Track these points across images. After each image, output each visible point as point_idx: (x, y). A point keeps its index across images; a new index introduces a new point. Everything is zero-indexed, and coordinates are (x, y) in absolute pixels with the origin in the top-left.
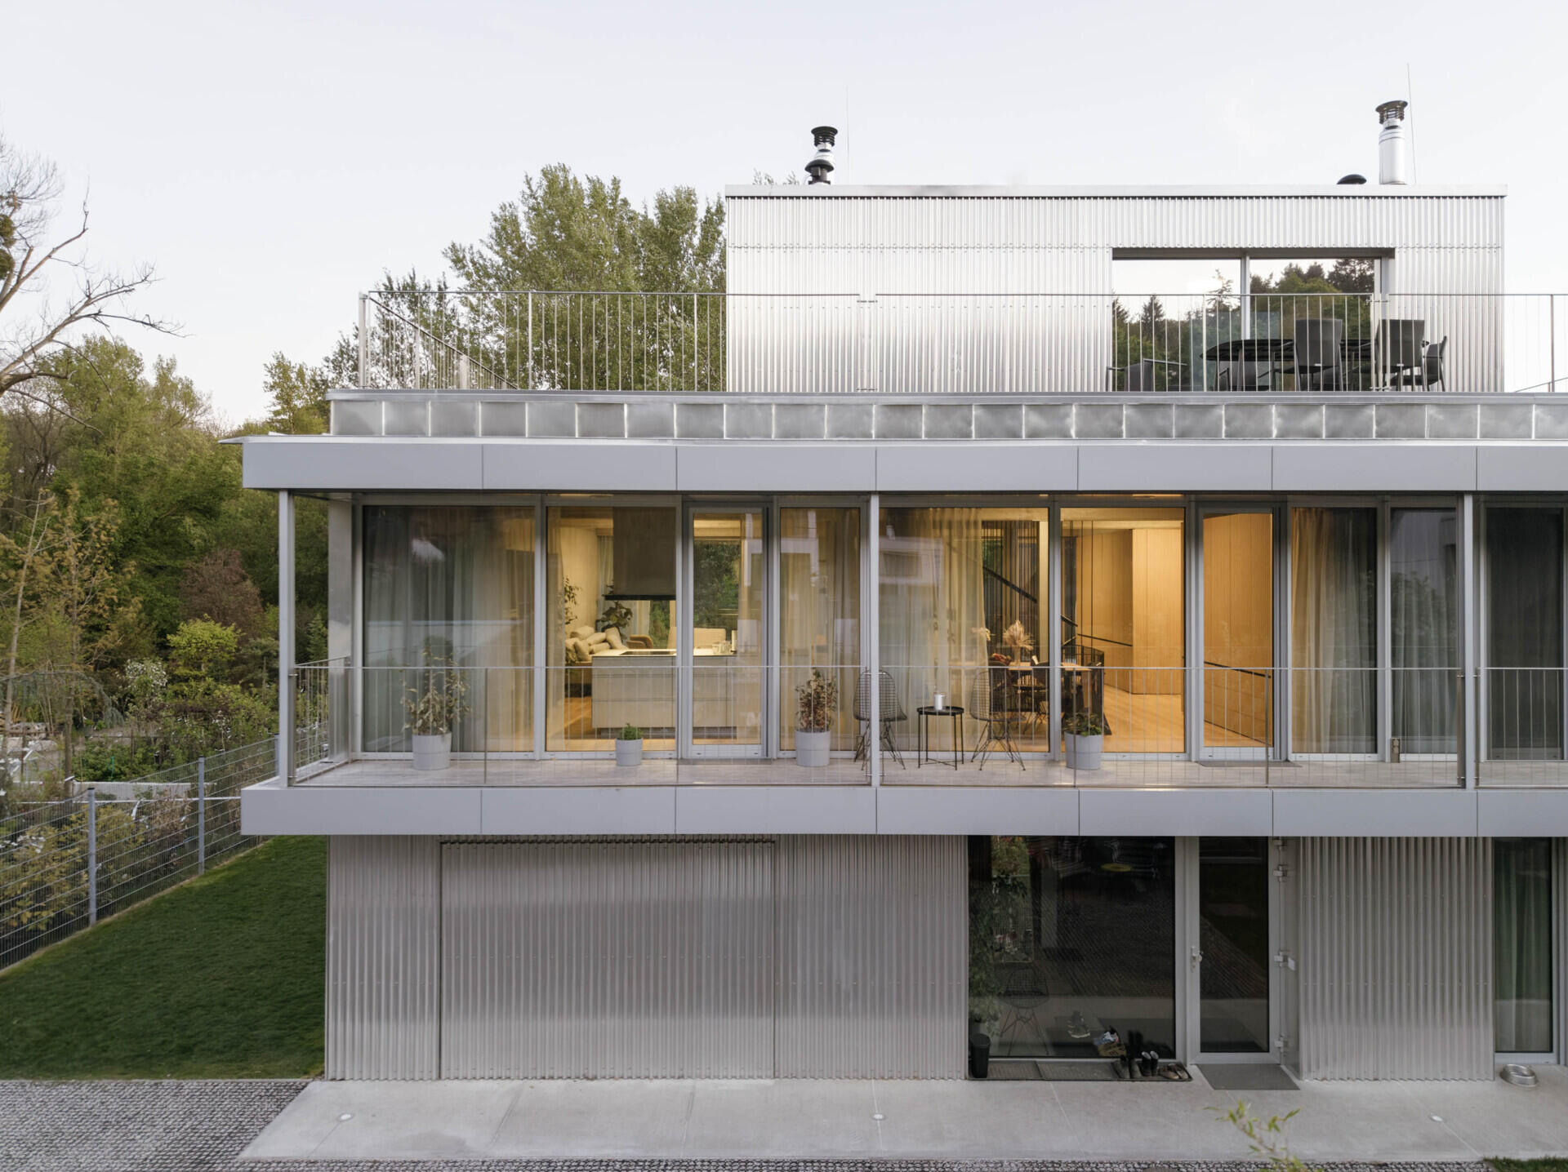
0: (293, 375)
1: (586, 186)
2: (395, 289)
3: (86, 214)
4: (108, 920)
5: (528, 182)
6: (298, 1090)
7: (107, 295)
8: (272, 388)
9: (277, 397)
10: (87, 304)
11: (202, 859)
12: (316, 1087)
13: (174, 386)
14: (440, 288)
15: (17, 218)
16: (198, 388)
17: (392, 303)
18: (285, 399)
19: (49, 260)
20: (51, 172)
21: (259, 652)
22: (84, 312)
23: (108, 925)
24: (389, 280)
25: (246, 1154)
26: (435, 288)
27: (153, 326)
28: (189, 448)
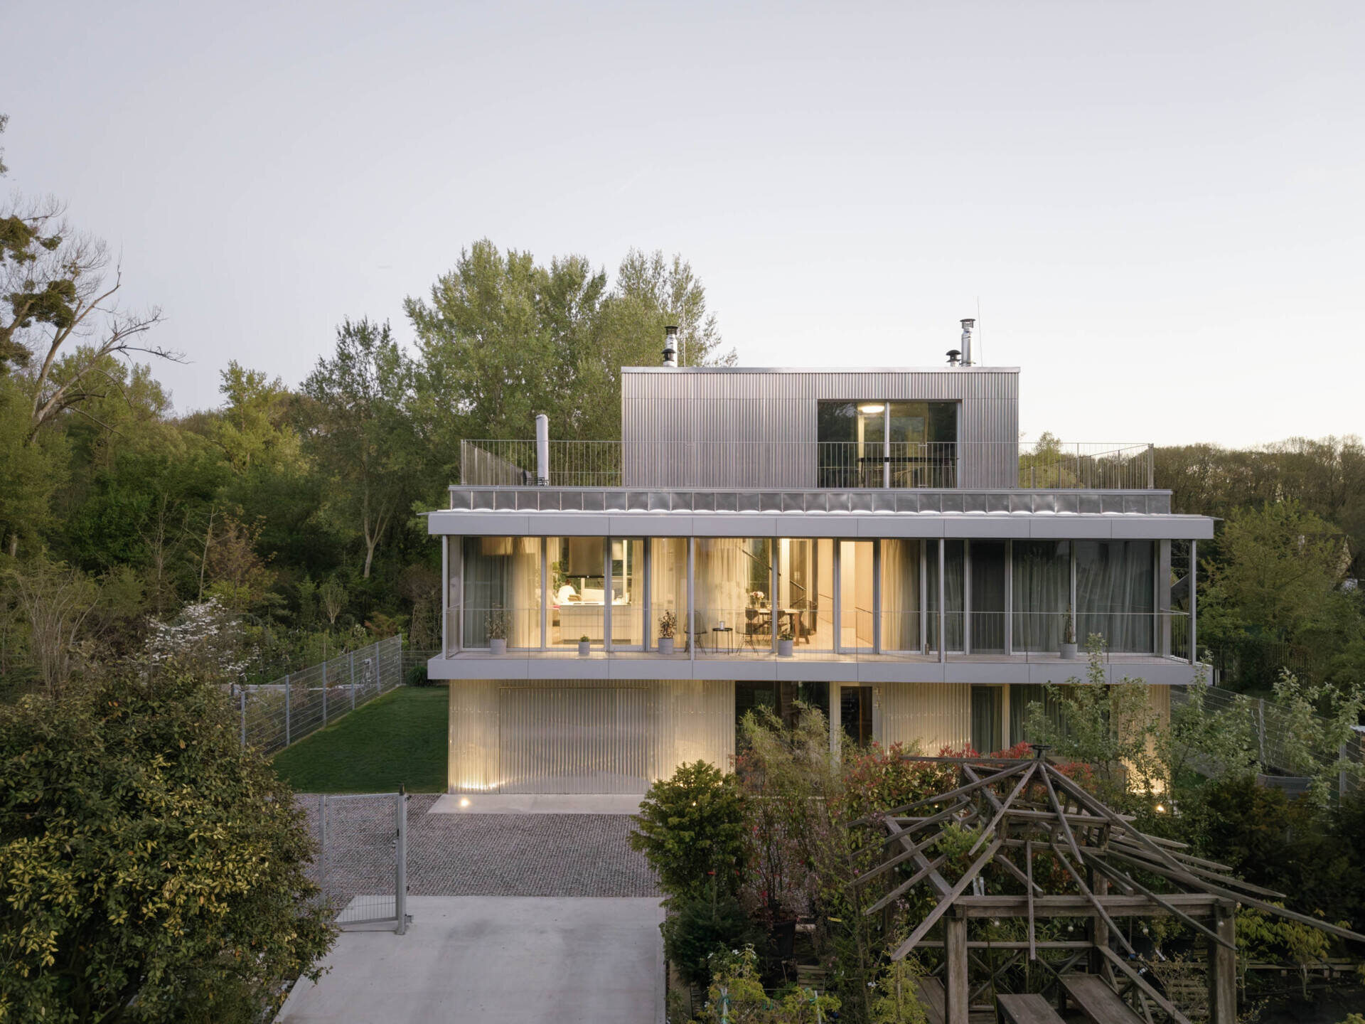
0: (244, 379)
1: (505, 258)
2: (351, 328)
3: (119, 274)
4: (296, 743)
5: (463, 255)
6: (438, 797)
7: (130, 332)
8: (226, 389)
9: (230, 397)
10: (114, 339)
11: (325, 718)
12: (444, 795)
13: (146, 386)
14: (385, 331)
15: (77, 283)
16: (165, 388)
17: (349, 340)
18: (236, 399)
19: (93, 309)
20: (101, 248)
21: (266, 603)
22: (112, 346)
23: (296, 746)
24: (348, 323)
25: (430, 812)
26: (381, 330)
27: (164, 355)
28: (165, 440)
